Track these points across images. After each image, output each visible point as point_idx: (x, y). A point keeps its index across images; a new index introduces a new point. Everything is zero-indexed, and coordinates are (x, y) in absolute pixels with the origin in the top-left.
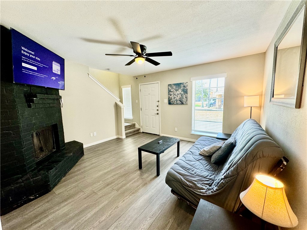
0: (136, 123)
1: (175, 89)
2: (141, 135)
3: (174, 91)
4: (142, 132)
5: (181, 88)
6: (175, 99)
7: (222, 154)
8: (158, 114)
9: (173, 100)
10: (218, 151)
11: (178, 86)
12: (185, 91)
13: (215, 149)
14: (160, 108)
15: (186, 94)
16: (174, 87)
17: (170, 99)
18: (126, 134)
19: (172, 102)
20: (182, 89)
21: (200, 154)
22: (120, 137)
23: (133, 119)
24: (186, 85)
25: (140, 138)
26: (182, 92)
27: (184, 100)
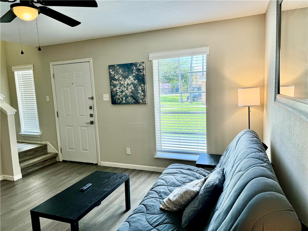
0: (48, 143)
1: (122, 75)
2: (58, 168)
3: (121, 78)
4: (61, 160)
5: (132, 73)
6: (124, 94)
7: (199, 208)
8: (92, 123)
9: (119, 95)
10: (193, 202)
11: (127, 69)
12: (141, 79)
13: (188, 196)
14: (95, 112)
15: (143, 85)
16: (121, 71)
17: (114, 93)
18: (22, 170)
19: (119, 99)
20: (134, 74)
21: (161, 209)
22: (8, 177)
23: (41, 135)
24: (141, 67)
25: (55, 175)
26: (134, 80)
27: (139, 95)
